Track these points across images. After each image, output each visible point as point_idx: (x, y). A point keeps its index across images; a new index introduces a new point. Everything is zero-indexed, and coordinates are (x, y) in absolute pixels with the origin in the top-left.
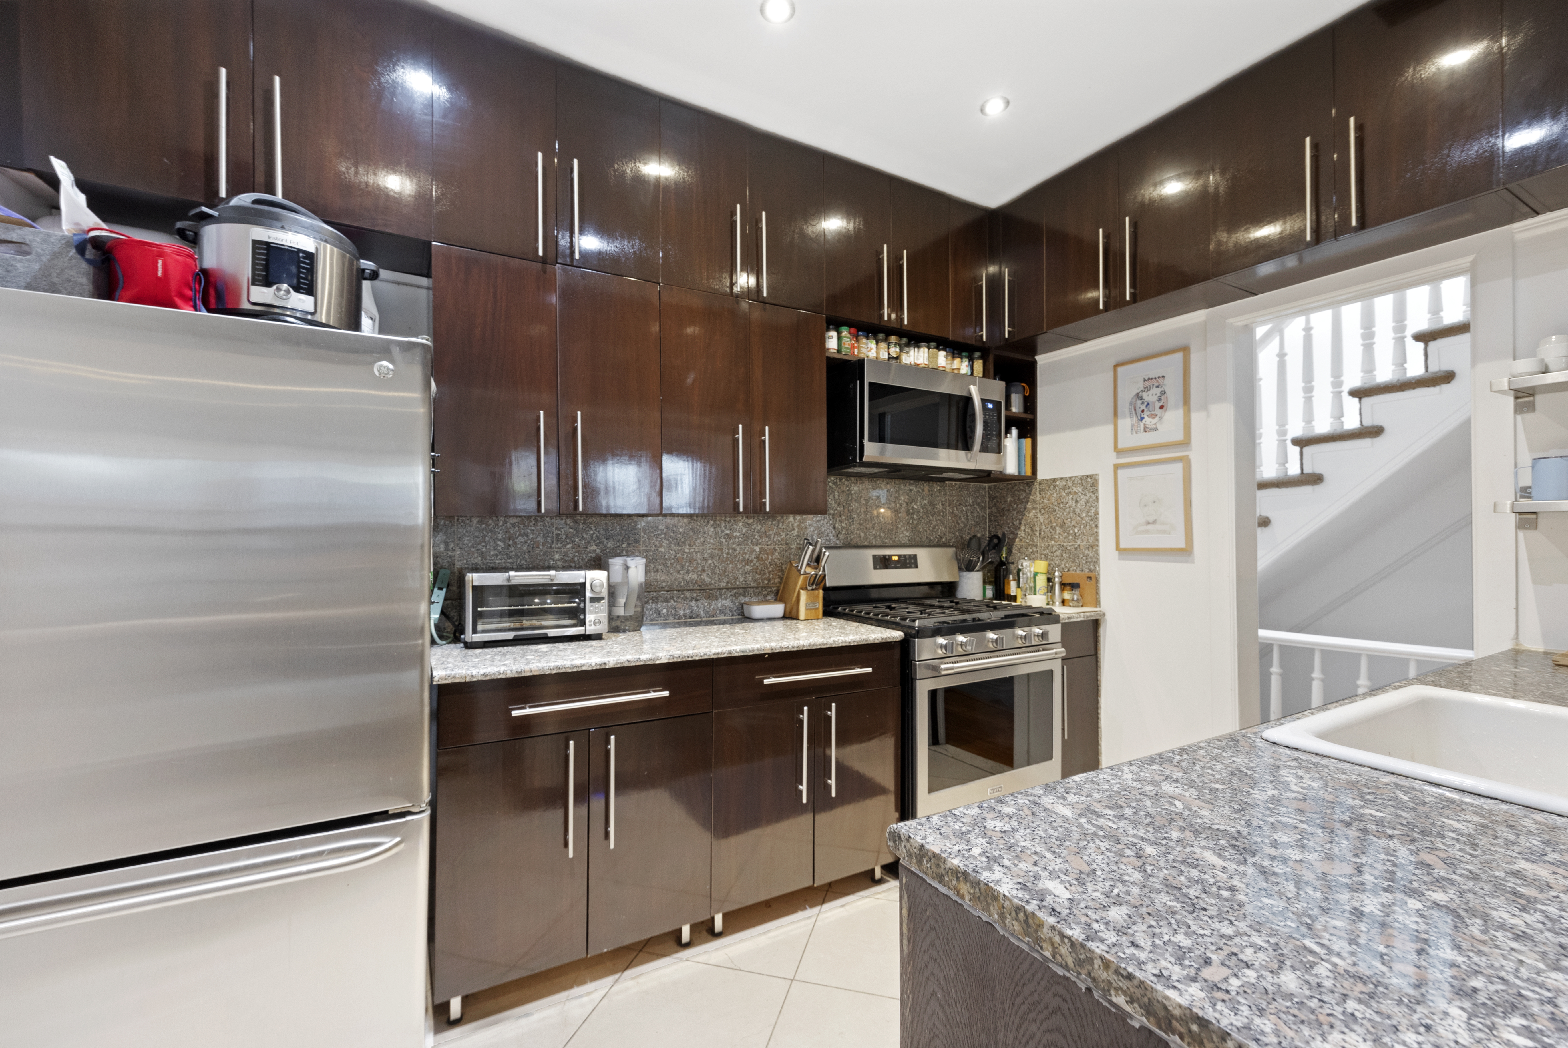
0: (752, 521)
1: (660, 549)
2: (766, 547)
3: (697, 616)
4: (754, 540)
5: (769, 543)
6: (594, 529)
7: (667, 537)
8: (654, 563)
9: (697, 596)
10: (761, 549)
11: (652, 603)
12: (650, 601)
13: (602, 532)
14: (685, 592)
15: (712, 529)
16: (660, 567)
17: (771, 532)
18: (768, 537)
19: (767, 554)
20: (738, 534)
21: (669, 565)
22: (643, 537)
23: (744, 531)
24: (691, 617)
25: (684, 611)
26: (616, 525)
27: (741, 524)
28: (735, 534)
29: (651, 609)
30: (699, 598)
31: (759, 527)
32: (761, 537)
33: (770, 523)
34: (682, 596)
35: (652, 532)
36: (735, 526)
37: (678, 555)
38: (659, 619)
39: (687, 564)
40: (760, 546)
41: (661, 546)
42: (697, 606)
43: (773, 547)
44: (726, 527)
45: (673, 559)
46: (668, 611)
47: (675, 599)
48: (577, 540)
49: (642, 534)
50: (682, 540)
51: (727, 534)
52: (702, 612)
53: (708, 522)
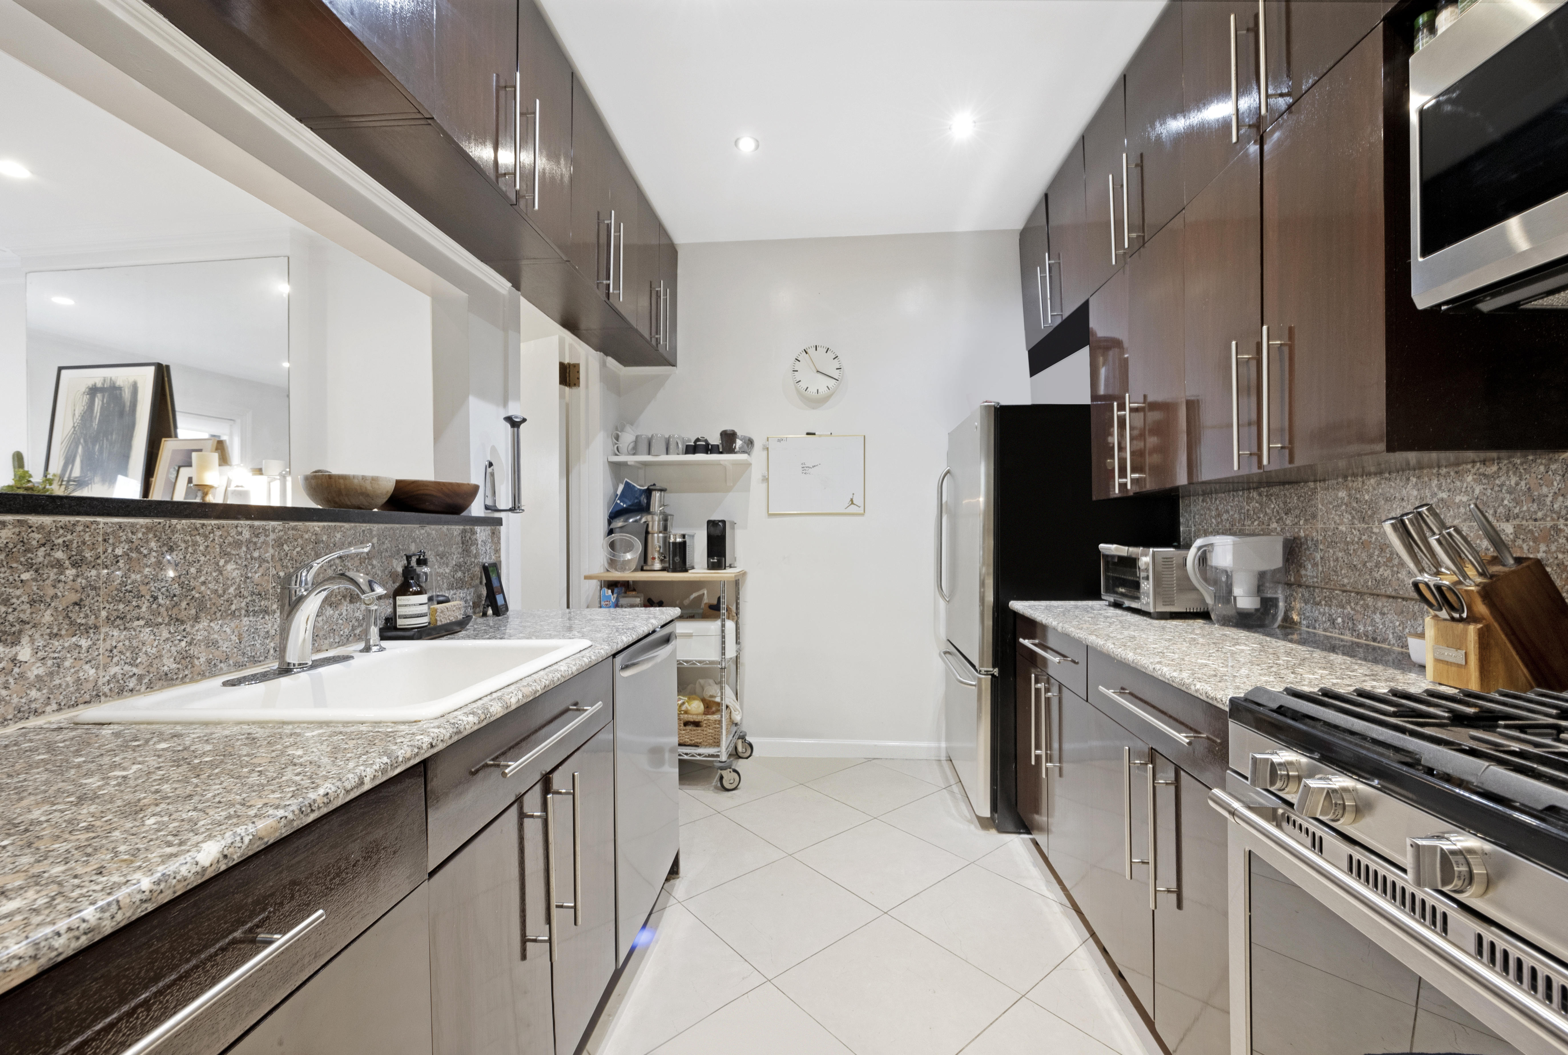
0: (1495, 468)
1: (1340, 527)
2: (1531, 525)
3: (1384, 640)
4: (1501, 510)
5: (1540, 515)
6: (1274, 501)
7: (1349, 509)
8: (1333, 547)
9: (1384, 606)
10: (1517, 528)
11: (1325, 605)
12: (1323, 602)
13: (1281, 505)
14: (1366, 597)
15: (1415, 493)
16: (1340, 554)
17: (1545, 490)
18: (1539, 500)
19: (1535, 540)
20: (1465, 499)
21: (1352, 552)
22: (1321, 509)
23: (1477, 492)
24: (1374, 640)
25: (1365, 627)
26: (1293, 495)
27: (1470, 479)
28: (1457, 499)
29: (1324, 614)
30: (1385, 610)
31: (1513, 480)
32: (1517, 502)
33: (1542, 468)
34: (1362, 602)
35: (1331, 503)
36: (1458, 484)
37: (1364, 538)
38: (1334, 630)
39: (1377, 553)
40: (1517, 522)
41: (1341, 524)
42: (1384, 624)
43: (1549, 524)
44: (1440, 487)
45: (1357, 543)
46: (1343, 622)
47: (1352, 604)
48: (1262, 516)
49: (1320, 506)
50: (1369, 512)
51: (1442, 500)
52: (1391, 636)
53: (1408, 479)
